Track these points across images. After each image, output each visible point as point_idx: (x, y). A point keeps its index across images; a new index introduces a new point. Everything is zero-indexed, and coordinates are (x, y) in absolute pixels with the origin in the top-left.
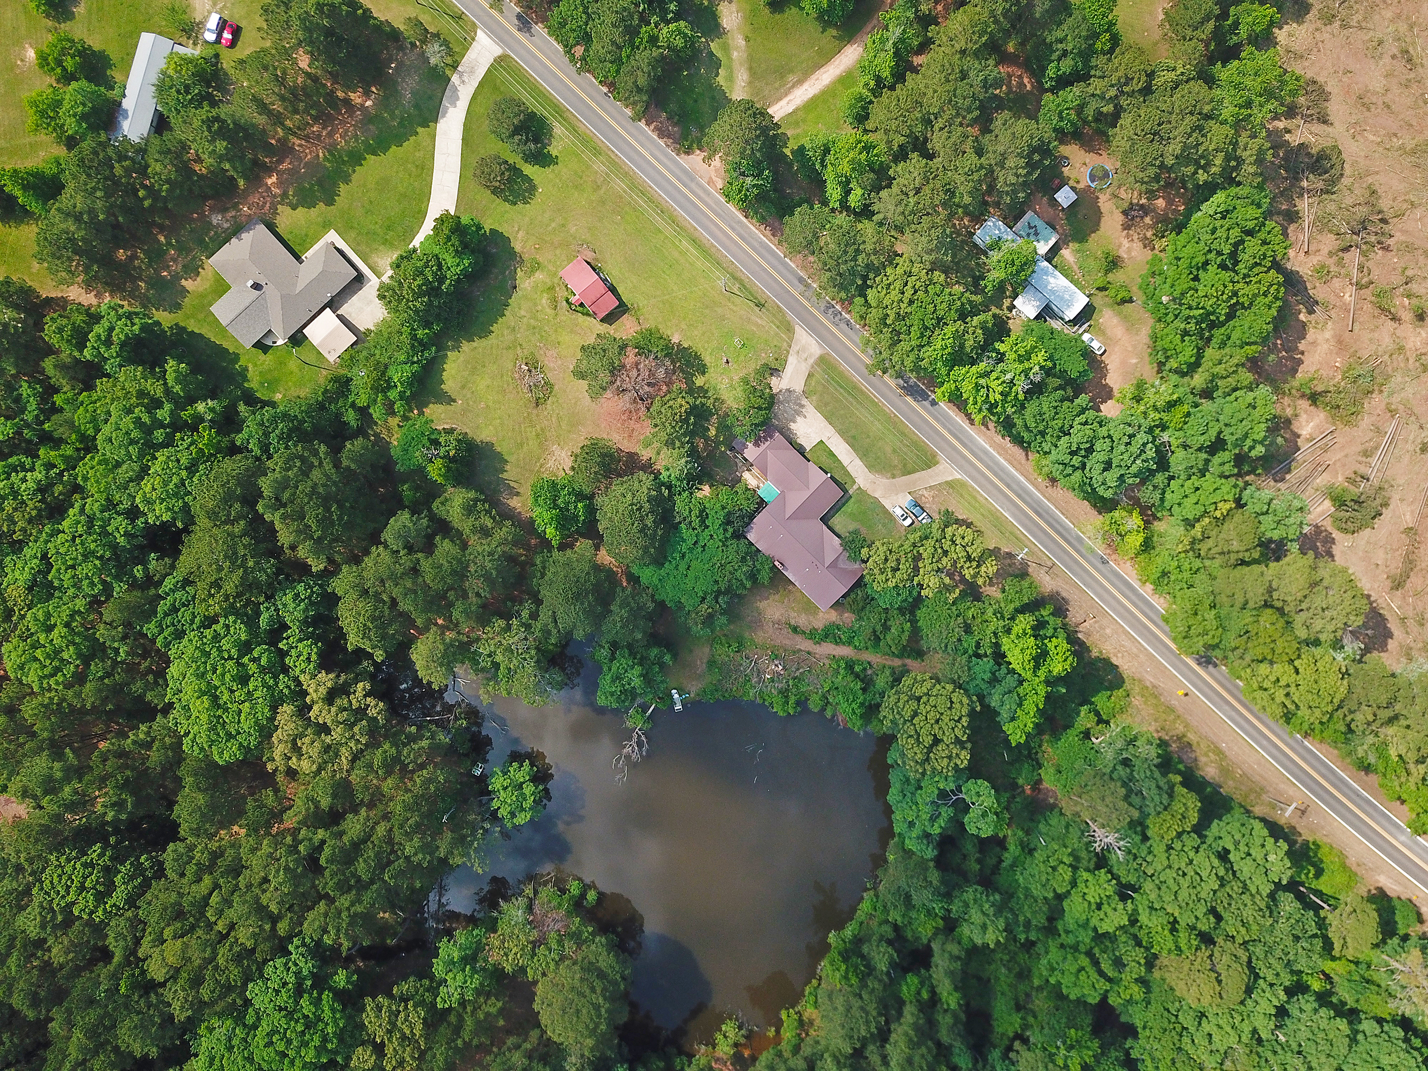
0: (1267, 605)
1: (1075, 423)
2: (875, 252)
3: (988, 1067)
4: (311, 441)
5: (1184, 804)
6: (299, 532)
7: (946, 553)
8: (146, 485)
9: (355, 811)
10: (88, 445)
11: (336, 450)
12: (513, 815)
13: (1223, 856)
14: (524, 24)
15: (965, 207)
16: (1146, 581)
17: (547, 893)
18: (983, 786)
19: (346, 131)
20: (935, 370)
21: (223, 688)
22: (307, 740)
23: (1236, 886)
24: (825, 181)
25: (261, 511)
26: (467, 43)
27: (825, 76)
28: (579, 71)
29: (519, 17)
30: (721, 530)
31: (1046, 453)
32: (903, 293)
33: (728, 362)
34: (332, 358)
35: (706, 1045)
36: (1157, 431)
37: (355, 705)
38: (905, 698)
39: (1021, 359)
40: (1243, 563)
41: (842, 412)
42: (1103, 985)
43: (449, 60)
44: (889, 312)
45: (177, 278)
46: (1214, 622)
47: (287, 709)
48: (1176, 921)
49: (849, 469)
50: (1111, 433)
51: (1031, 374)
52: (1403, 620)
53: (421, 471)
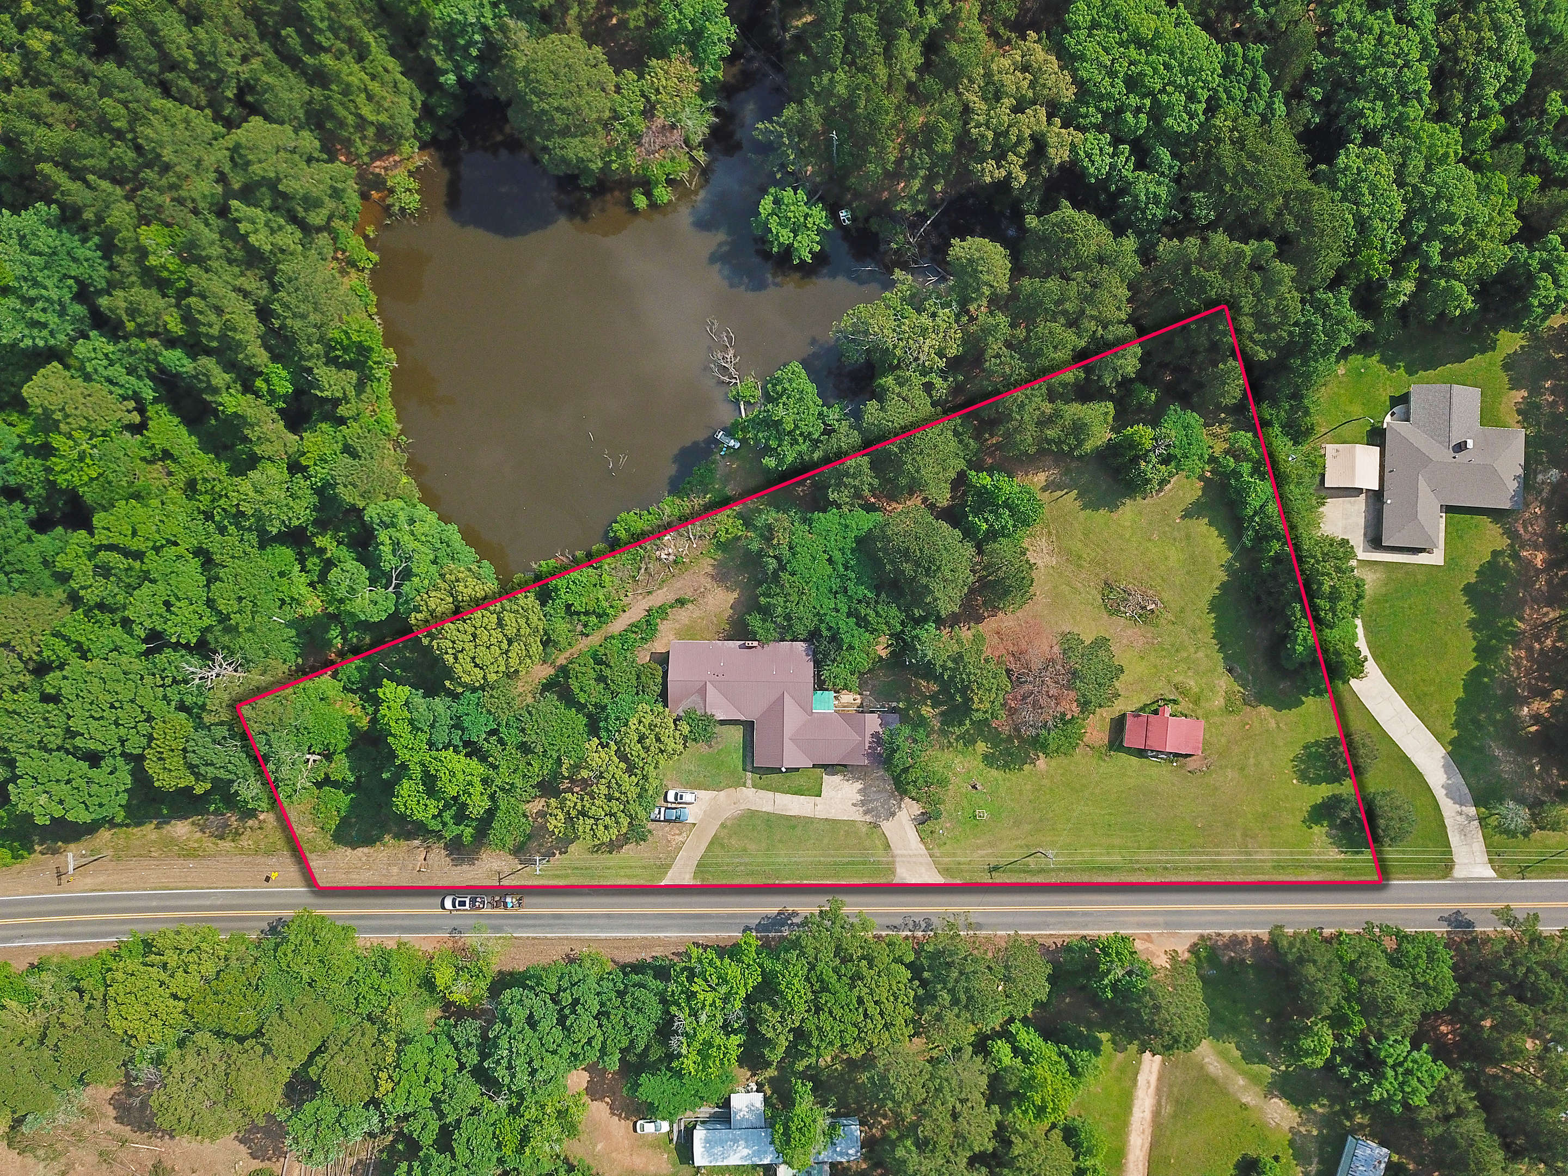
0: (259, 1033)
1: (599, 1033)
2: (939, 1018)
3: (144, 374)
4: (1280, 350)
5: (170, 770)
6: (1214, 257)
7: (609, 798)
8: (1388, 171)
9: (919, 70)
10: (1471, 161)
11: (1250, 366)
12: (777, 202)
13: (94, 759)
14: (1459, 921)
15: (893, 1144)
16: (399, 948)
17: (683, 169)
18: (378, 616)
19: (1518, 666)
20: (778, 959)
21: (1143, 59)
22: (1026, 84)
23: (53, 742)
24: (1045, 1040)
25: (1266, 242)
26: (1494, 854)
27: (1139, 1142)
28: (1369, 926)
29: (1470, 924)
30: (833, 625)
31: (602, 979)
32: (876, 1003)
33: (974, 787)
34: (1330, 449)
35: (418, 168)
36: (515, 1101)
37: (1011, 157)
38: (525, 630)
39: (708, 1044)
40: (319, 1051)
41: (826, 841)
42: (101, 537)
43: (1493, 821)
44: (872, 972)
45: (1535, 390)
46: (296, 969)
47: (1068, 94)
48: (84, 657)
49: (770, 794)
50: (557, 1058)
51: (684, 1040)
52: (124, 1142)
53: (1155, 422)
